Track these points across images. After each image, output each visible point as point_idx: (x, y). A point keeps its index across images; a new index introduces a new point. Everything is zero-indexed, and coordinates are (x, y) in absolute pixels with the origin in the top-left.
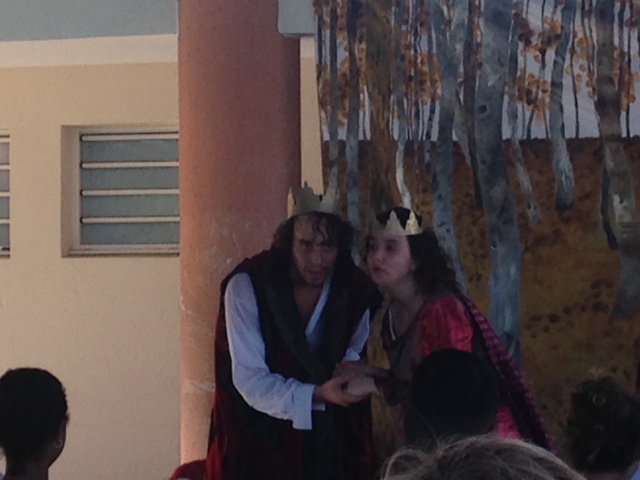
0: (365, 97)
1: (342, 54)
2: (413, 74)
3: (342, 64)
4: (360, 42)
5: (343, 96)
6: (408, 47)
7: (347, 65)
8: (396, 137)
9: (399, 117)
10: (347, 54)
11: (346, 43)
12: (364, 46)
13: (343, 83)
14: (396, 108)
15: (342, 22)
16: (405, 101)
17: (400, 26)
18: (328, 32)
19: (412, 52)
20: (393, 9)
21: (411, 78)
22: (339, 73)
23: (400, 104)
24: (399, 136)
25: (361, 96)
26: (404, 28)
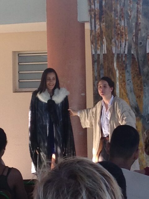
0: (104, 40)
1: (98, 27)
2: (119, 33)
3: (98, 30)
4: (103, 22)
5: (98, 40)
6: (118, 24)
7: (99, 30)
8: (114, 52)
9: (115, 46)
10: (99, 27)
11: (99, 23)
12: (104, 24)
13: (98, 36)
14: (114, 43)
15: (97, 16)
16: (117, 41)
17: (115, 18)
18: (93, 20)
19: (119, 26)
20: (113, 12)
21: (119, 34)
22: (97, 33)
23: (115, 42)
24: (115, 52)
25: (103, 40)
26: (116, 18)
